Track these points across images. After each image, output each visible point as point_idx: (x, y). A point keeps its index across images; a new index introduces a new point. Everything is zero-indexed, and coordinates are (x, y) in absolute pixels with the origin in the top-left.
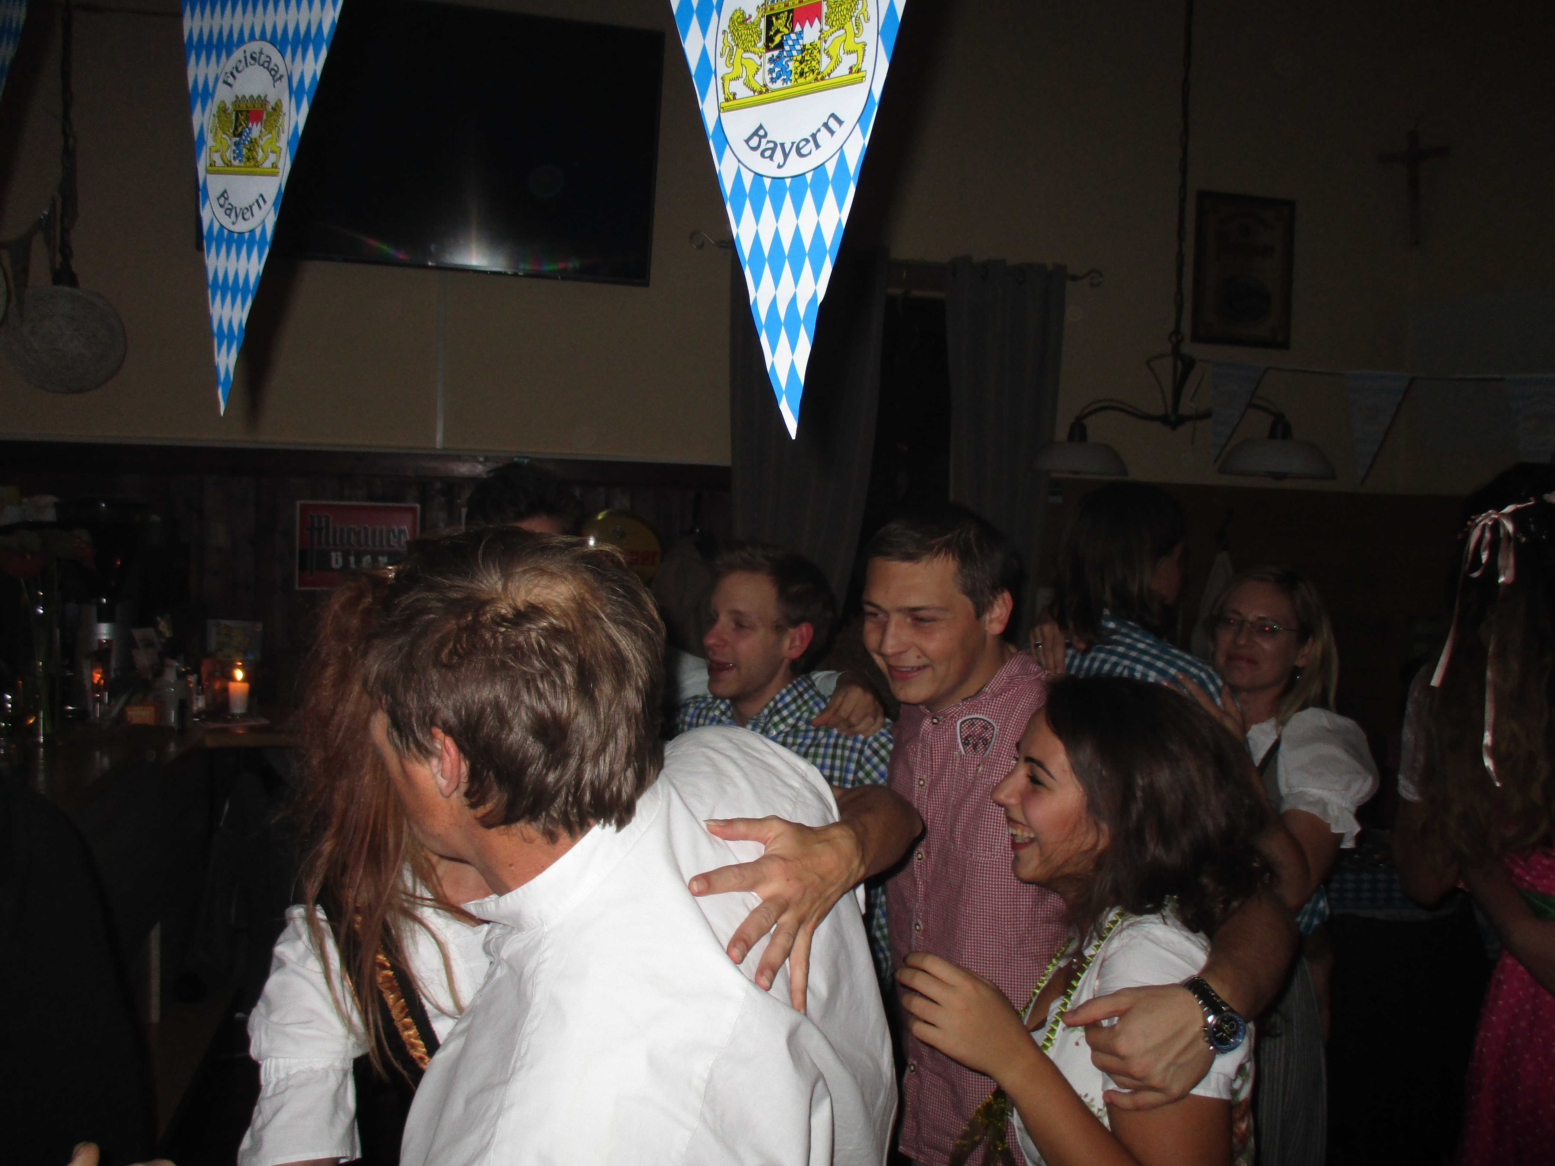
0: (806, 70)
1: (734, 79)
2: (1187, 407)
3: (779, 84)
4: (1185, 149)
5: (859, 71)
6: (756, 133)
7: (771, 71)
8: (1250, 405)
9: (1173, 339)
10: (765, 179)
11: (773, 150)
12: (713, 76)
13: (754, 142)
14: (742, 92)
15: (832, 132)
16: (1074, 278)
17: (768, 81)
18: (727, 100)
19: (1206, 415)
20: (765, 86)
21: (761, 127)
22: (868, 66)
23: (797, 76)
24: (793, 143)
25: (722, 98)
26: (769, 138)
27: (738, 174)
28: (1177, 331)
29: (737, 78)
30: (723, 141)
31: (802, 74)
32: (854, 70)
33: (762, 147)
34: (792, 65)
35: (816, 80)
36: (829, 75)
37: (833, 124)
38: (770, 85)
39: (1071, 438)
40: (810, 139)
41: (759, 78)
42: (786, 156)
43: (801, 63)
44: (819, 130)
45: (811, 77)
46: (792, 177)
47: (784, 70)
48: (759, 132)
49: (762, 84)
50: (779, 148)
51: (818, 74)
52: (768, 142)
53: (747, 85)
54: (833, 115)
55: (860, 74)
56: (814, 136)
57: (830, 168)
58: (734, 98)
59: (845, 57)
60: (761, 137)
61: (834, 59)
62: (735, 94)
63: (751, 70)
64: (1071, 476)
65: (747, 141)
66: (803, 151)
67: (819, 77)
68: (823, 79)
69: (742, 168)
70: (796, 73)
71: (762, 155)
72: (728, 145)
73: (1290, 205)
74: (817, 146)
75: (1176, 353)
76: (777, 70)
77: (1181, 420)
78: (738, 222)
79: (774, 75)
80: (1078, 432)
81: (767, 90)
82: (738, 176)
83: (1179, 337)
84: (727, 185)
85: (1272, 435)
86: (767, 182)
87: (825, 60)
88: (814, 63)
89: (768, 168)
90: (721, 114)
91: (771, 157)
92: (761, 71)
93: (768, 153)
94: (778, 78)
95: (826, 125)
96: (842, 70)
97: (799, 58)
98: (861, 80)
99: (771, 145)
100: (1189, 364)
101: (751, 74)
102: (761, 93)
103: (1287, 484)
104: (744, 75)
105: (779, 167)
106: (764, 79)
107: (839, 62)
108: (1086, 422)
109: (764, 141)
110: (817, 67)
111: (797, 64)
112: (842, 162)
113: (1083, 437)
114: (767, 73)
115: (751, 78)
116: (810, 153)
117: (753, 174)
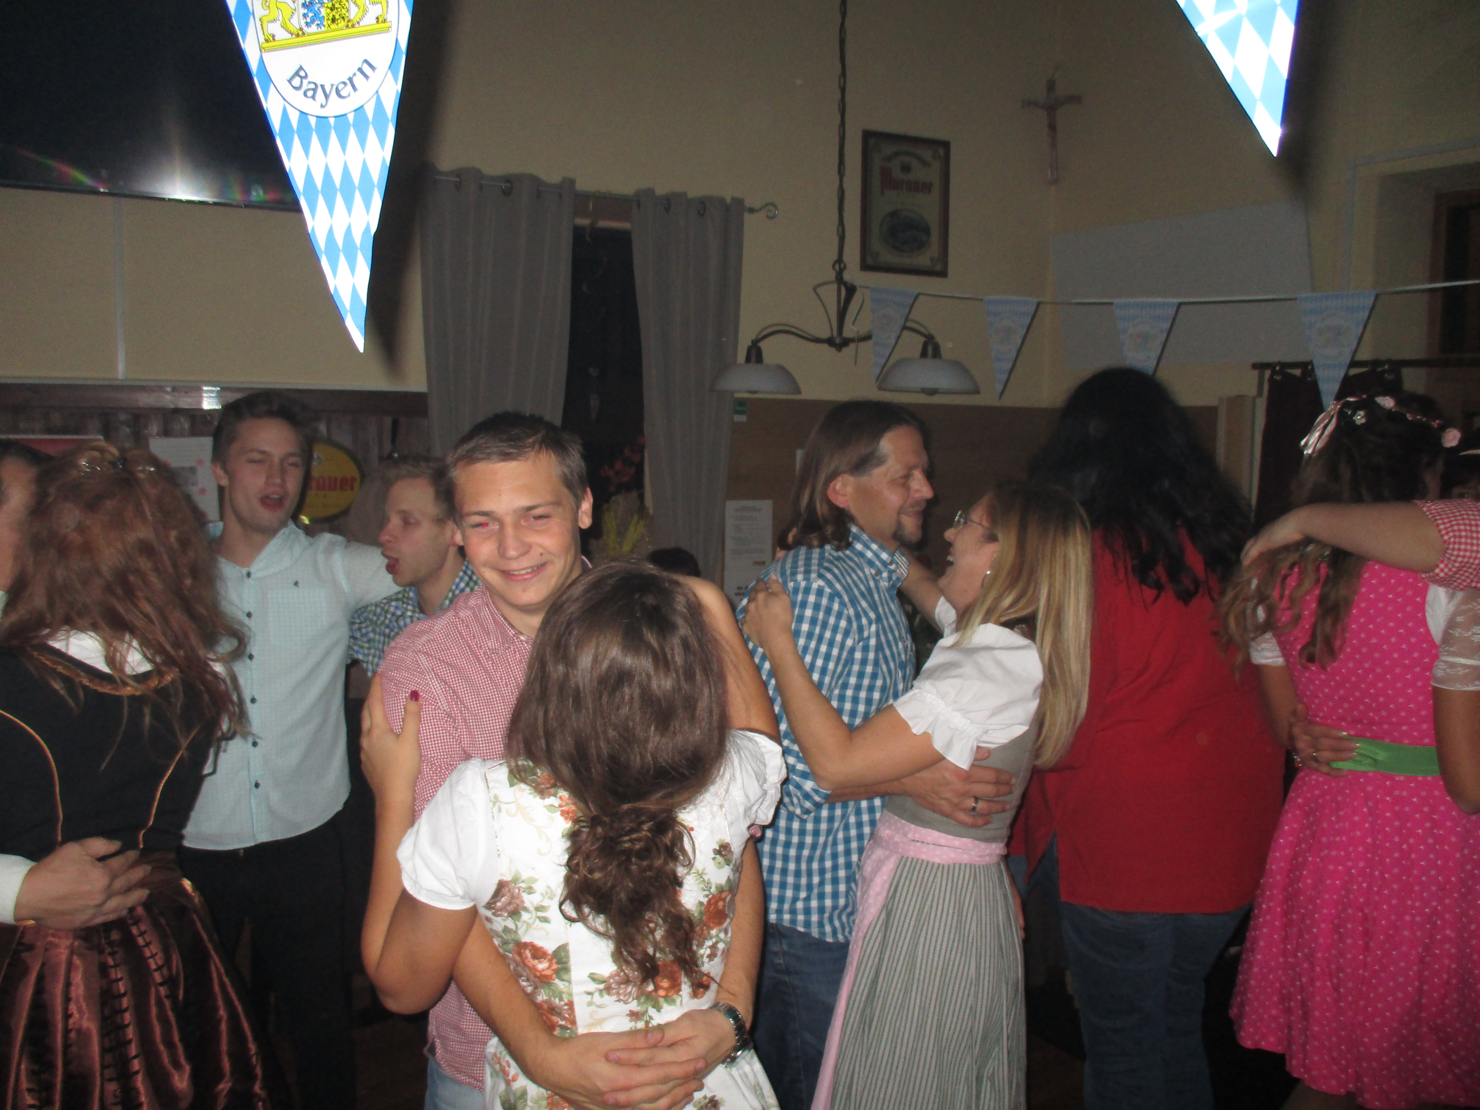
0: (337, 17)
1: (271, 22)
2: (850, 330)
3: (314, 28)
4: (843, 90)
5: (385, 21)
6: (297, 74)
7: (305, 16)
8: (905, 328)
9: (837, 267)
10: (309, 117)
11: (315, 90)
12: (252, 17)
13: (296, 82)
14: (281, 35)
15: (366, 77)
16: (752, 210)
17: (303, 25)
18: (267, 41)
19: (867, 338)
20: (301, 29)
21: (301, 68)
22: (392, 16)
23: (329, 22)
24: (332, 85)
25: (262, 40)
26: (310, 79)
27: (285, 112)
28: (840, 260)
29: (274, 21)
30: (268, 80)
31: (334, 20)
32: (380, 20)
33: (304, 87)
34: (324, 12)
35: (347, 26)
36: (358, 23)
37: (366, 69)
38: (305, 29)
39: (748, 360)
40: (348, 82)
41: (295, 21)
42: (327, 96)
43: (332, 10)
44: (355, 75)
45: (342, 24)
46: (335, 117)
47: (317, 15)
48: (300, 73)
49: (298, 27)
50: (320, 90)
51: (349, 21)
52: (310, 83)
53: (284, 27)
54: (366, 61)
55: (386, 25)
56: (351, 80)
57: (370, 111)
58: (274, 39)
59: (371, 7)
60: (302, 78)
61: (362, 8)
62: (273, 36)
63: (287, 14)
64: (749, 396)
65: (290, 81)
66: (343, 93)
67: (350, 25)
68: (353, 26)
69: (288, 107)
70: (328, 19)
71: (305, 94)
72: (272, 85)
73: (946, 145)
74: (354, 88)
75: (840, 279)
76: (311, 15)
77: (846, 342)
78: (289, 156)
79: (309, 20)
80: (755, 354)
81: (303, 34)
82: (285, 114)
83: (842, 266)
84: (275, 121)
85: (924, 354)
86: (313, 121)
87: (353, 9)
88: (344, 11)
89: (312, 107)
90: (263, 55)
91: (313, 97)
92: (296, 15)
93: (310, 94)
94: (313, 21)
95: (360, 70)
96: (369, 20)
97: (330, 5)
98: (388, 30)
99: (313, 86)
100: (851, 290)
101: (287, 18)
102: (298, 35)
103: (936, 400)
104: (281, 18)
105: (322, 106)
106: (299, 23)
107: (365, 12)
108: (762, 345)
109: (305, 82)
110: (347, 14)
111: (329, 11)
112: (379, 104)
113: (759, 359)
114: (302, 17)
115: (287, 22)
116: (349, 95)
117: (298, 112)
